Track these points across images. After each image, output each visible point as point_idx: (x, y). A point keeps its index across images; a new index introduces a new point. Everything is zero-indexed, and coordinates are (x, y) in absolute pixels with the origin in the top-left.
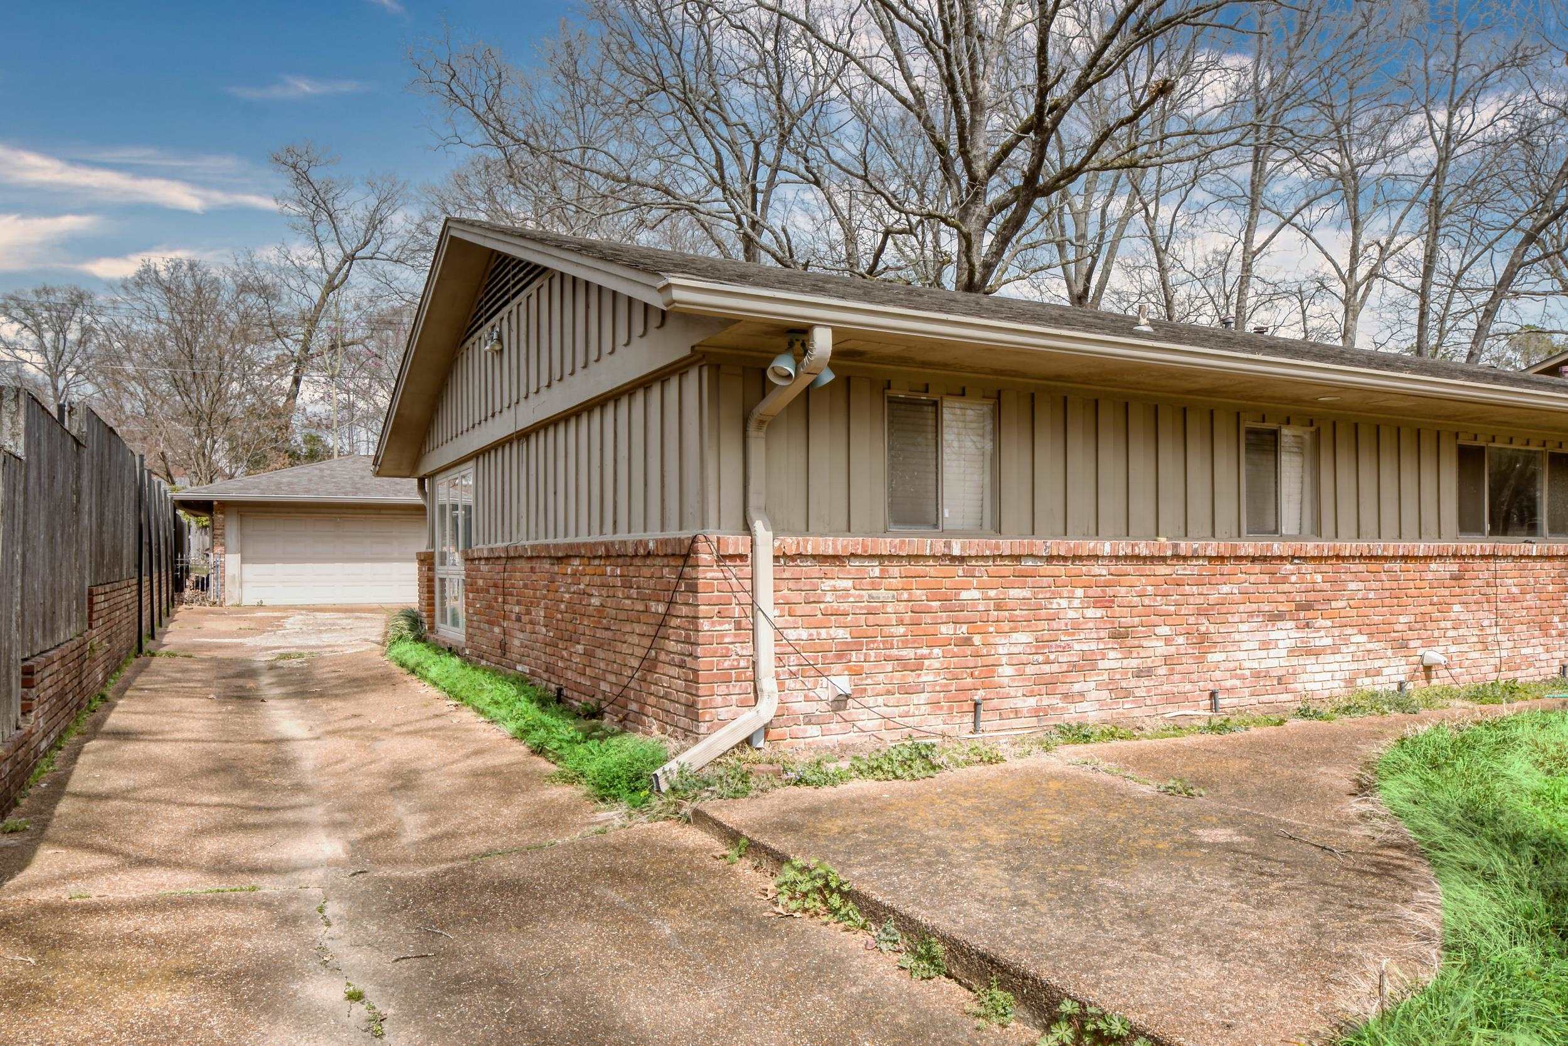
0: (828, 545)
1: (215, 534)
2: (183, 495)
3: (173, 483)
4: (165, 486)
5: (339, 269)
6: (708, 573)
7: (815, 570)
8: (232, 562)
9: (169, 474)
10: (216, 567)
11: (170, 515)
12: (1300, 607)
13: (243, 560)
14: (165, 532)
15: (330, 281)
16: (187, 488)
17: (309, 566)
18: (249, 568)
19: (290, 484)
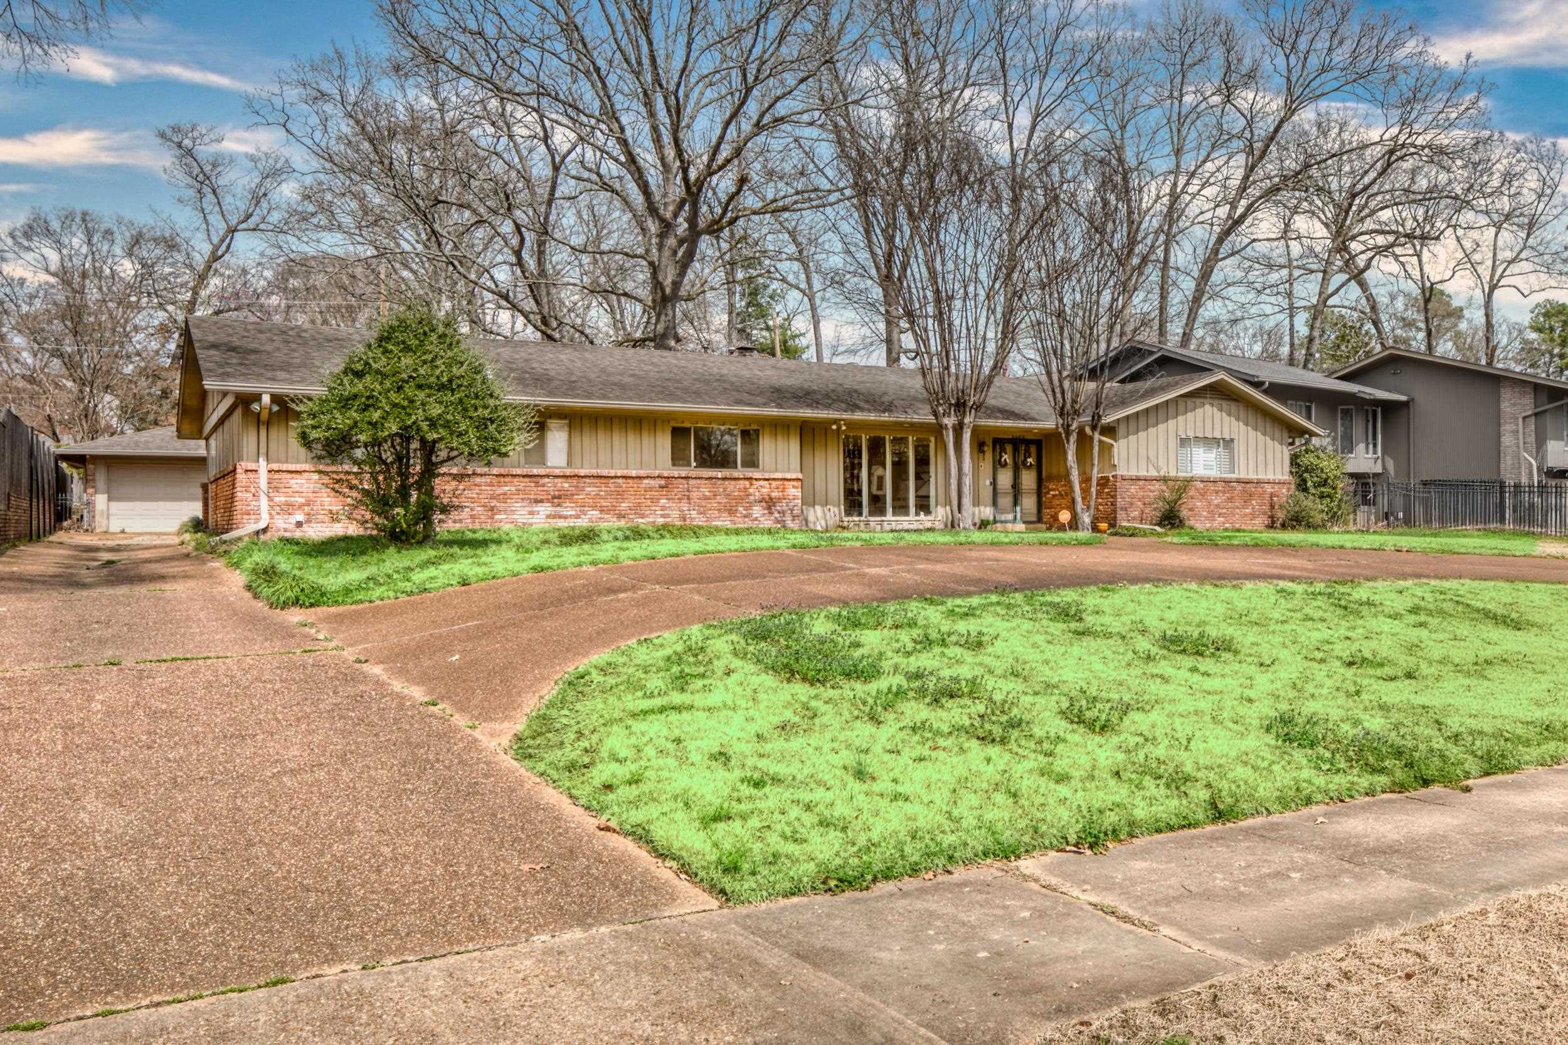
0: (292, 467)
1: (88, 481)
2: (62, 450)
3: (58, 441)
4: (49, 443)
5: (223, 241)
6: (241, 476)
7: (289, 476)
8: (101, 500)
9: (54, 434)
10: (88, 504)
11: (53, 465)
12: (554, 497)
13: (110, 499)
14: (49, 477)
15: (213, 253)
16: (69, 444)
17: (161, 504)
18: (114, 505)
19: (147, 442)
